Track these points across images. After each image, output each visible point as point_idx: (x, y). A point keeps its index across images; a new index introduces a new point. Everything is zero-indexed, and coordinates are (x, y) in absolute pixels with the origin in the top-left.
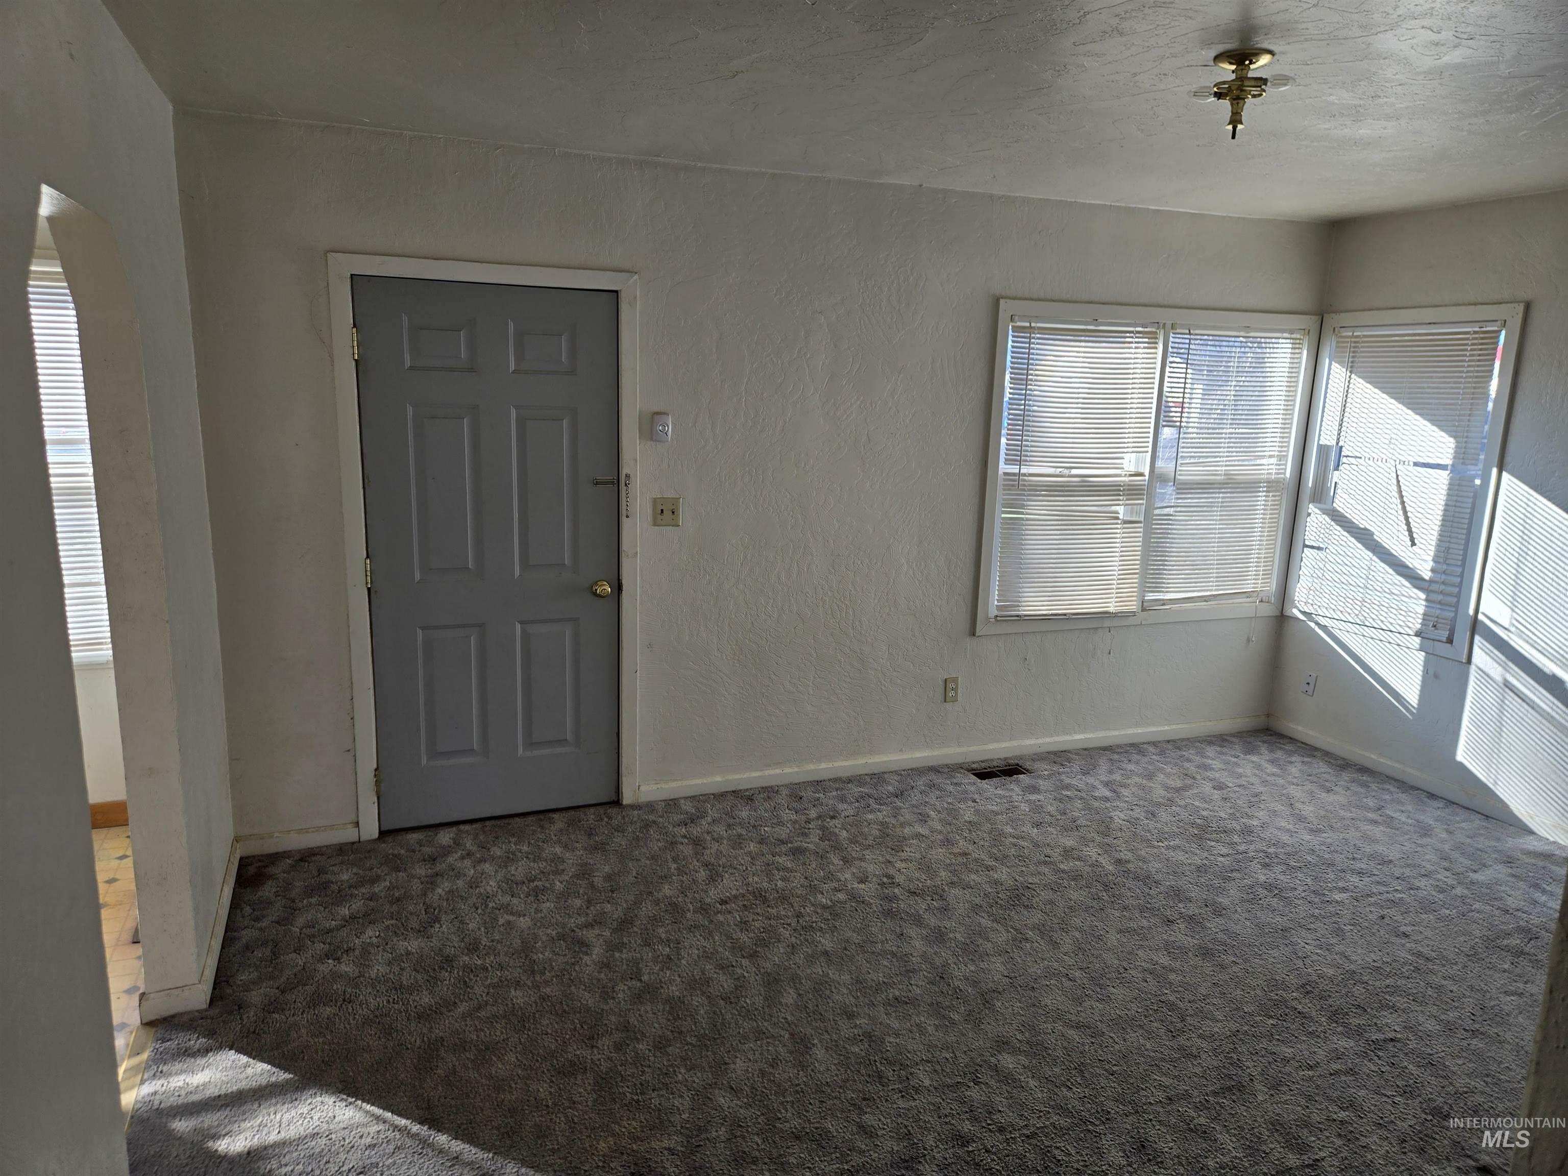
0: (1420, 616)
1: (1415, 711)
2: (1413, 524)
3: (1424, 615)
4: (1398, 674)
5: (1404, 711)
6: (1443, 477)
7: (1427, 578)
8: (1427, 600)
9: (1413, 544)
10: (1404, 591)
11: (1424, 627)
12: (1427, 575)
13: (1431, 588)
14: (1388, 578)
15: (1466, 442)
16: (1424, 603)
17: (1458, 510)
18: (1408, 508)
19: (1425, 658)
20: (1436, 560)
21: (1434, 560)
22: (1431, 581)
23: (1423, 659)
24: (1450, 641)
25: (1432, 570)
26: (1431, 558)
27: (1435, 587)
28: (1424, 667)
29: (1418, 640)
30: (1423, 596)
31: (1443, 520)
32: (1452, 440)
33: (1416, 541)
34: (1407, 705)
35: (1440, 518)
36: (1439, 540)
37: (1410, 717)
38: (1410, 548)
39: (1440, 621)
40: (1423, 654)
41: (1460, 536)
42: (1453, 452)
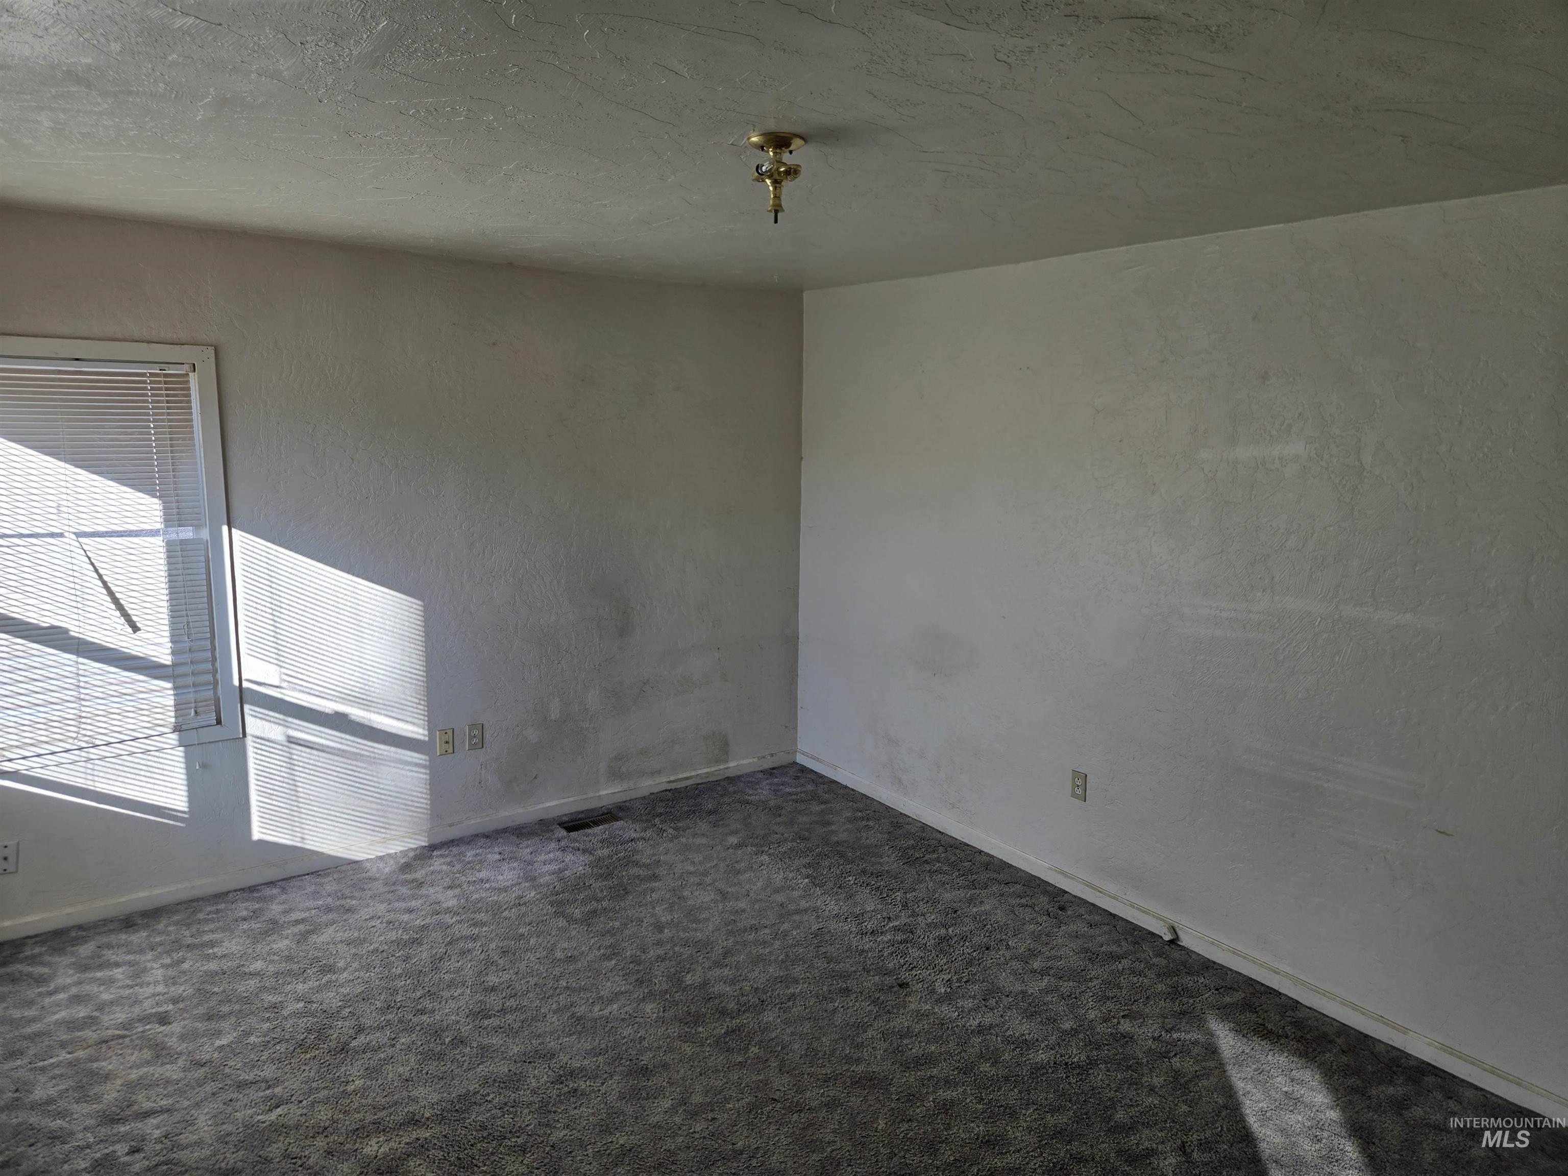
0: (172, 709)
1: (186, 816)
2: (127, 606)
3: (175, 705)
4: (152, 786)
5: (171, 822)
6: (158, 544)
7: (169, 663)
8: (175, 688)
9: (135, 628)
10: (139, 687)
11: (180, 719)
12: (167, 659)
13: (175, 673)
14: (111, 678)
15: (177, 502)
16: (172, 692)
17: (188, 578)
18: (114, 588)
19: (185, 752)
20: (175, 639)
21: (172, 642)
22: (174, 665)
23: (182, 754)
24: (219, 722)
25: (174, 653)
26: (168, 640)
27: (180, 670)
28: (187, 763)
29: (175, 736)
30: (169, 685)
31: (170, 593)
32: (156, 500)
33: (138, 625)
34: (175, 813)
35: (166, 592)
36: (172, 617)
37: (182, 825)
38: (134, 636)
39: (199, 704)
40: (181, 749)
41: (200, 606)
42: (162, 514)
